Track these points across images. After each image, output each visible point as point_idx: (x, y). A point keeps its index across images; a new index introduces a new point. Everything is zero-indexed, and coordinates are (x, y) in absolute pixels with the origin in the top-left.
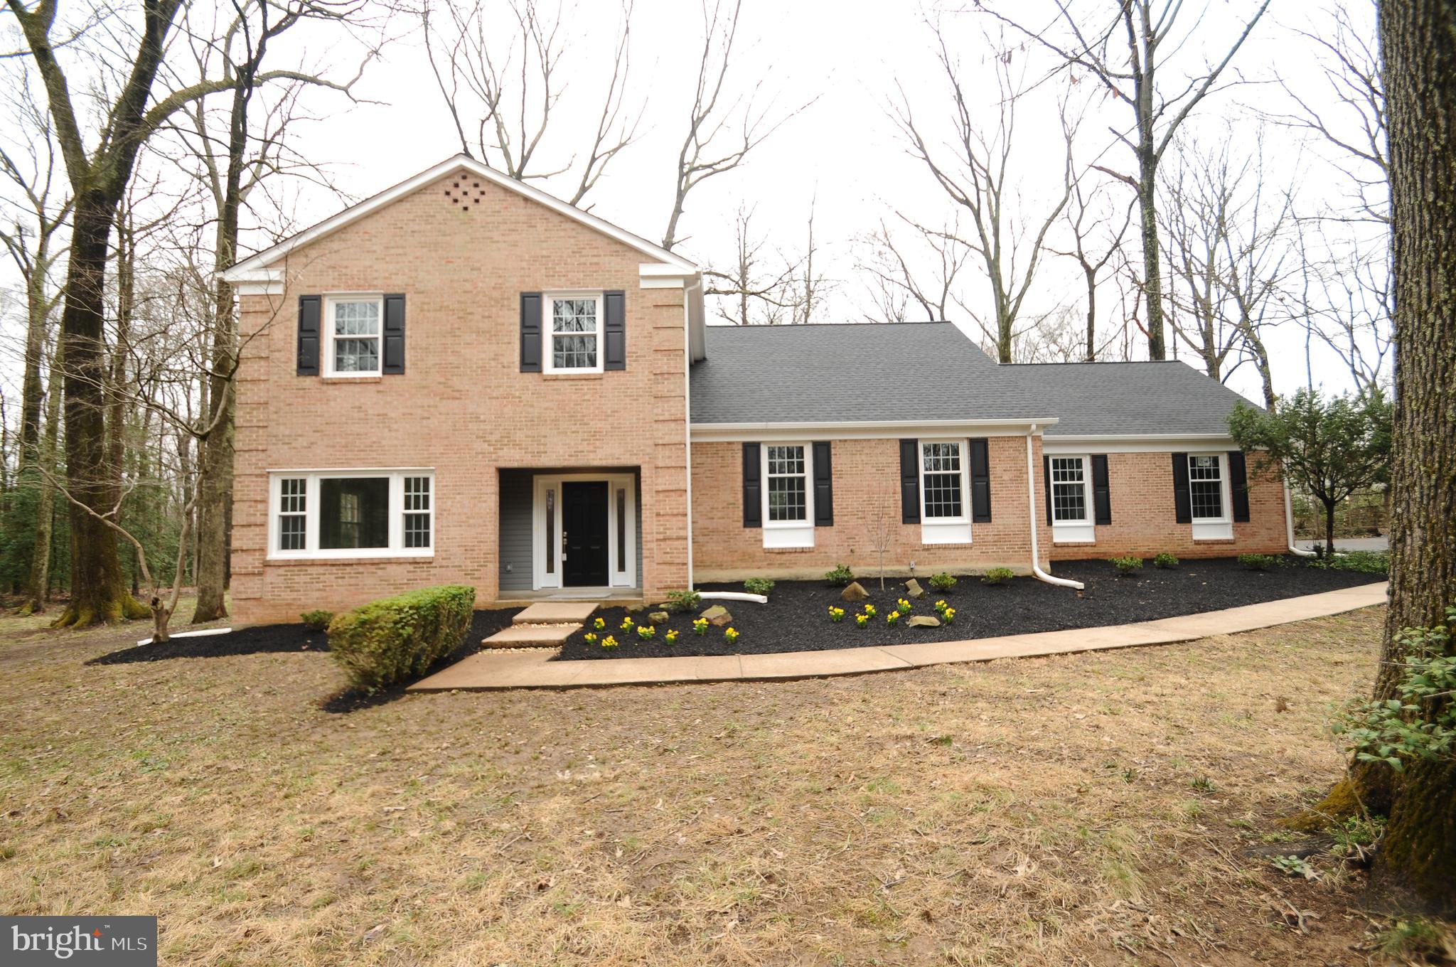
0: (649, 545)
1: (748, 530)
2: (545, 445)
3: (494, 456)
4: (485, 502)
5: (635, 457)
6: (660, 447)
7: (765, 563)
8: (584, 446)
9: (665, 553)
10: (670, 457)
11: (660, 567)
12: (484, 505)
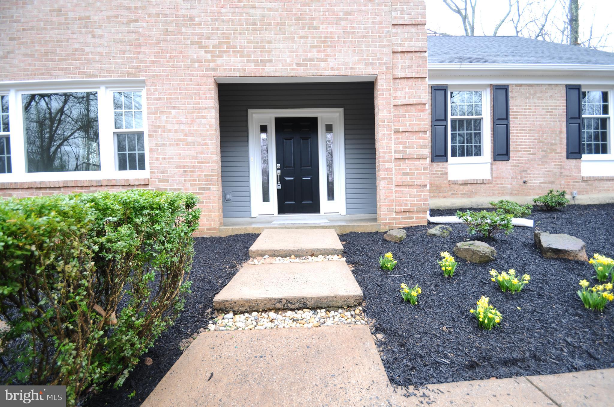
0: (387, 165)
1: (435, 164)
2: (270, 52)
3: (212, 65)
4: (204, 117)
5: (370, 67)
6: (399, 55)
7: (450, 193)
8: (314, 54)
9: (405, 174)
10: (410, 67)
11: (398, 189)
12: (203, 121)
